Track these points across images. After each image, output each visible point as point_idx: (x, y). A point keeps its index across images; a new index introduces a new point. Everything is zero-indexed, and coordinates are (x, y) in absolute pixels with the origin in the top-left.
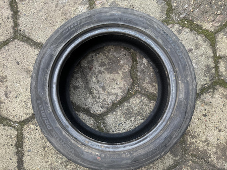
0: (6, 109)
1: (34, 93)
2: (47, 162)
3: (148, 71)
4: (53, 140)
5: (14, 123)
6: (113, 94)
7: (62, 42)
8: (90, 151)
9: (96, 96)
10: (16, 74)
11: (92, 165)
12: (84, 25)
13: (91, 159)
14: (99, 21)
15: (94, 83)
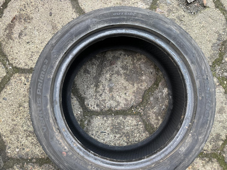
0: (11, 47)
1: (48, 50)
2: (13, 120)
3: (163, 102)
4: (34, 106)
5: (9, 64)
6: (115, 101)
7: (106, 21)
8: (61, 141)
9: (99, 92)
10: (42, 22)
11: (53, 155)
12: (138, 19)
13: (56, 149)
14: (154, 26)
15: (106, 79)
